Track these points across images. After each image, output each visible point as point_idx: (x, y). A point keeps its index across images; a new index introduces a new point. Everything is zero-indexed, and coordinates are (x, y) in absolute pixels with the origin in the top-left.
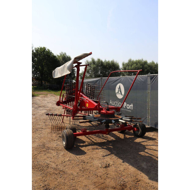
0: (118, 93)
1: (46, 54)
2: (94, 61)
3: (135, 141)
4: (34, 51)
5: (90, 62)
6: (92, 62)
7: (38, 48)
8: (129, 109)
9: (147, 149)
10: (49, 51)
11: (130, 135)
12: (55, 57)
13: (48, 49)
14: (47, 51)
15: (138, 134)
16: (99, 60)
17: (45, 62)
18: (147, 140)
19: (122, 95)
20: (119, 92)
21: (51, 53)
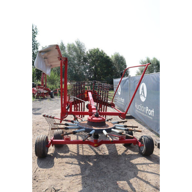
0: (141, 94)
1: (99, 55)
2: (149, 60)
3: (131, 161)
4: (88, 53)
5: (145, 61)
6: (147, 62)
7: (92, 50)
8: (150, 116)
9: (138, 177)
10: (103, 52)
11: (134, 151)
12: (108, 57)
13: (102, 50)
14: (100, 52)
15: (143, 152)
16: (154, 58)
17: (98, 63)
18: (152, 162)
19: (145, 97)
20: (143, 94)
21: (105, 53)
